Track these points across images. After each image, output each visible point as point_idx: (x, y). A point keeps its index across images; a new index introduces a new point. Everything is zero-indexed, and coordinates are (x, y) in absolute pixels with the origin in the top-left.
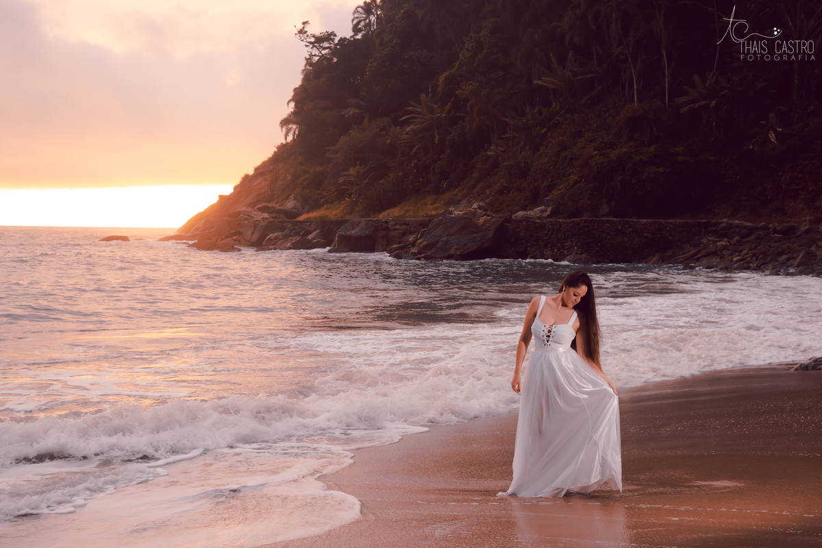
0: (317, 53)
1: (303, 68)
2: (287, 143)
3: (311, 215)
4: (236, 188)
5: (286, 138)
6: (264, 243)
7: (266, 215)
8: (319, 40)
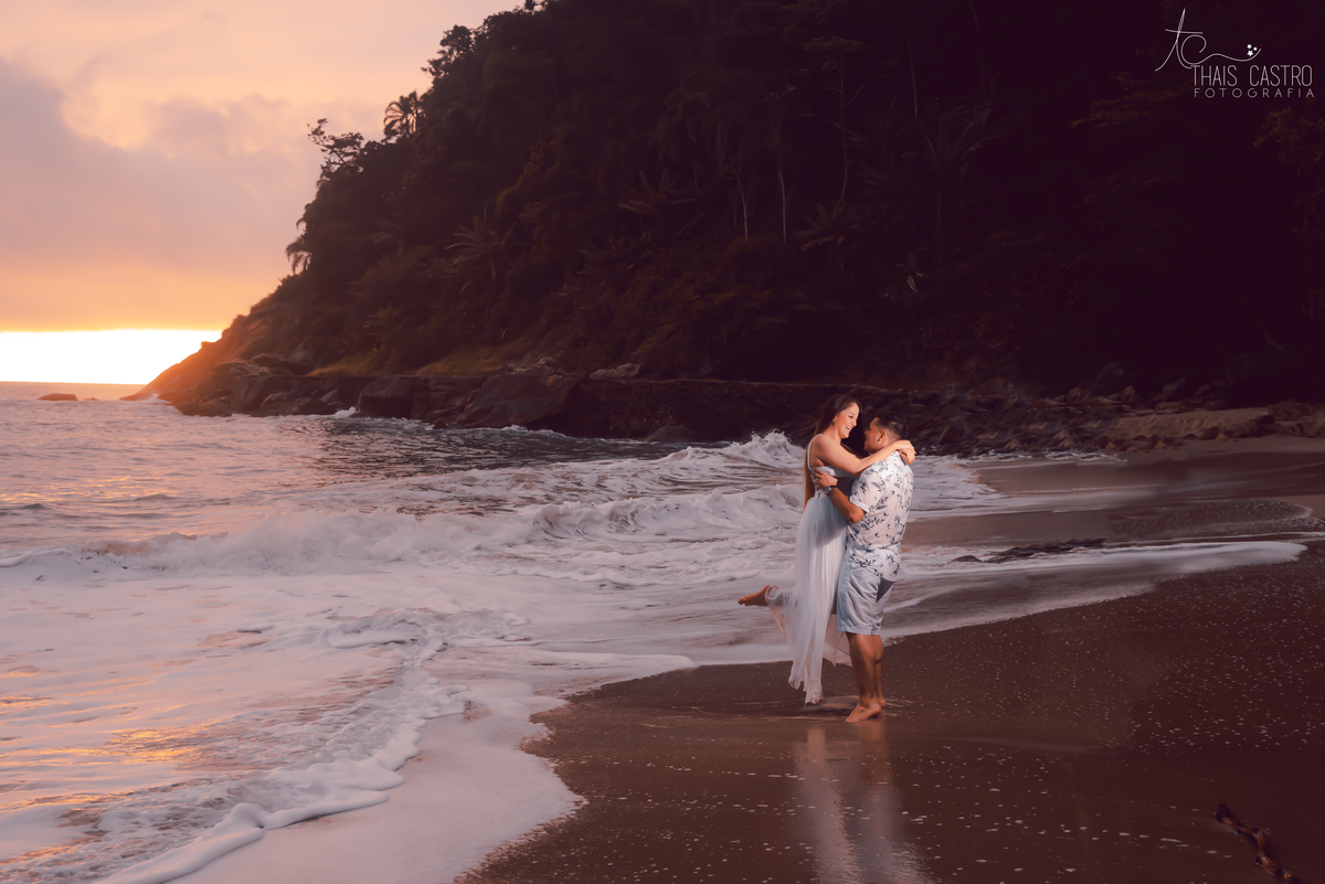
0: (337, 160)
1: (319, 179)
2: (296, 276)
3: (326, 370)
4: (224, 333)
5: (294, 269)
6: (262, 405)
7: (265, 369)
8: (339, 144)
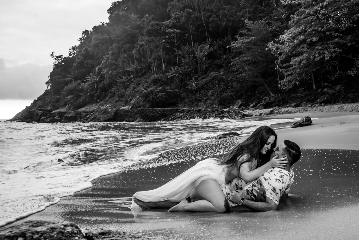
0: (57, 61)
1: (53, 66)
2: (48, 90)
3: (56, 111)
4: (31, 104)
5: (48, 88)
6: (40, 120)
7: (41, 112)
8: (58, 57)
